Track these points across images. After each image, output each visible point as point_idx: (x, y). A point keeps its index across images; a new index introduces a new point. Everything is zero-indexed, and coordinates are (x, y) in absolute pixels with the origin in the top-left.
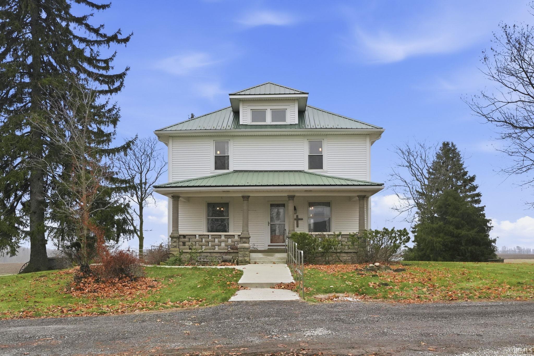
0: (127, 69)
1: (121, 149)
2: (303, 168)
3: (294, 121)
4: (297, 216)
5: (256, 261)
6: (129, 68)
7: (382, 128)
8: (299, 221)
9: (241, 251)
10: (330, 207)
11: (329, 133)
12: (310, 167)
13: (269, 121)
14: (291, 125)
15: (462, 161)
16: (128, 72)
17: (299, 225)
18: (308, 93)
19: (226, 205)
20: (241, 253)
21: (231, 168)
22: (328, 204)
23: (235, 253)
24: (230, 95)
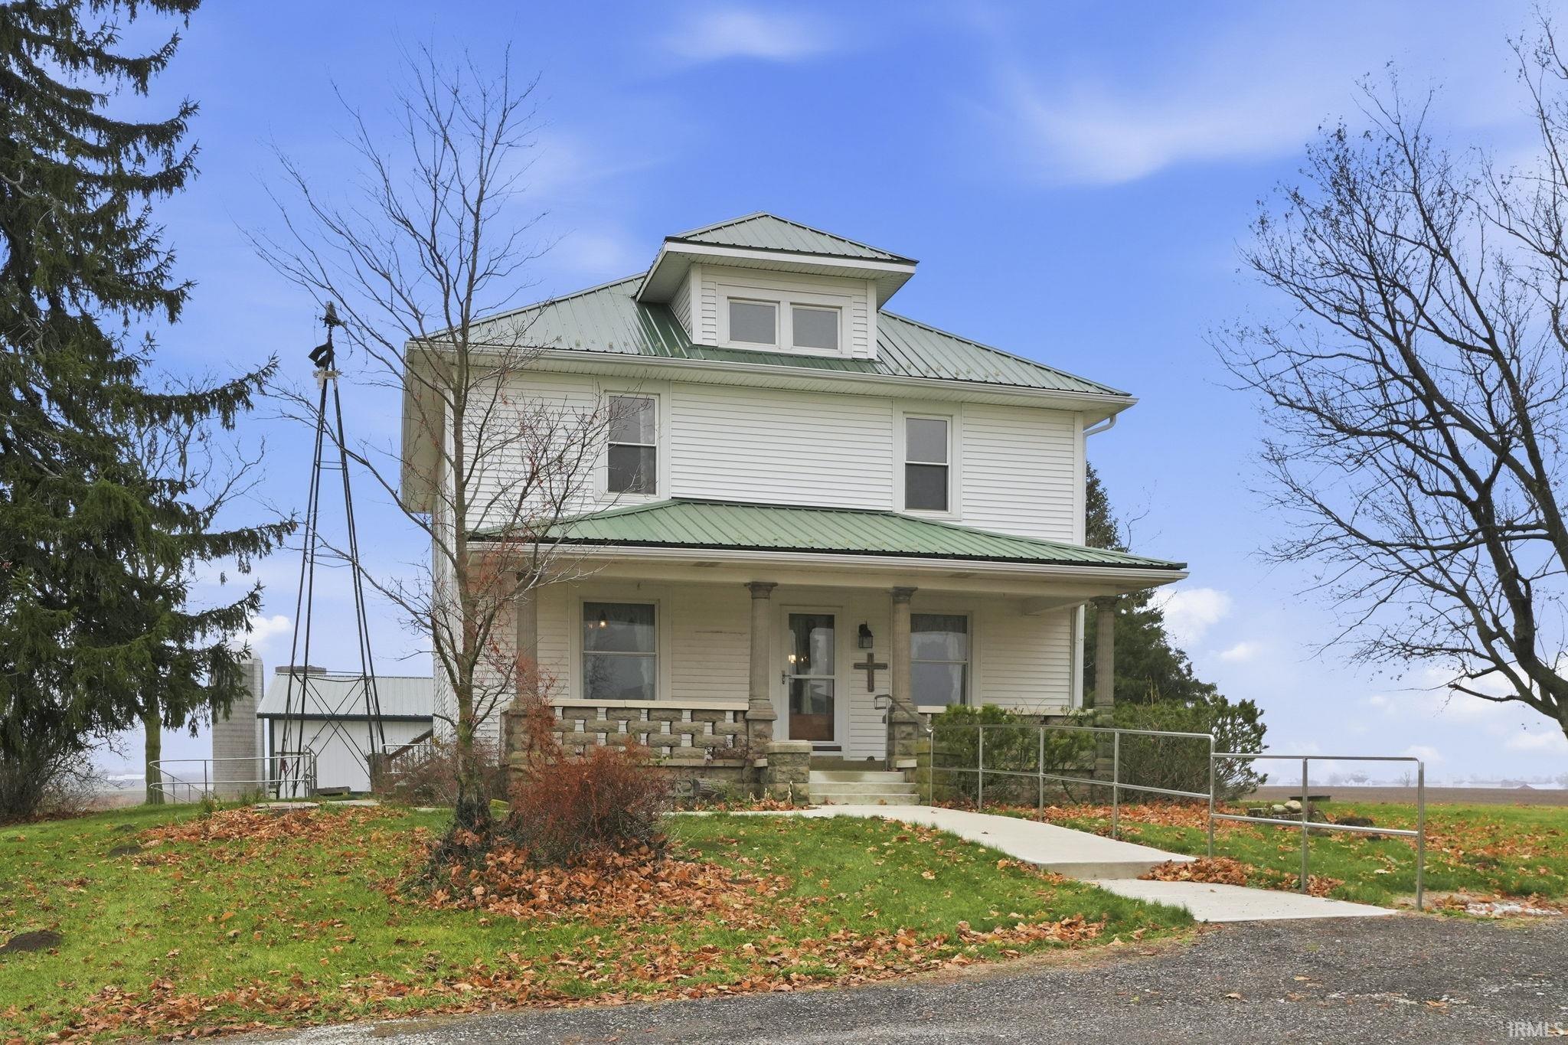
0: (185, 112)
1: (213, 401)
2: (889, 503)
3: (863, 349)
4: (871, 656)
5: (826, 797)
6: (196, 107)
7: (1129, 395)
8: (876, 671)
9: (785, 763)
10: (965, 631)
11: (969, 397)
12: (910, 504)
13: (784, 342)
14: (854, 360)
15: (1113, 519)
16: (189, 121)
17: (876, 684)
18: (913, 263)
19: (643, 613)
20: (784, 769)
21: (666, 490)
22: (959, 624)
23: (730, 771)
24: (668, 239)
